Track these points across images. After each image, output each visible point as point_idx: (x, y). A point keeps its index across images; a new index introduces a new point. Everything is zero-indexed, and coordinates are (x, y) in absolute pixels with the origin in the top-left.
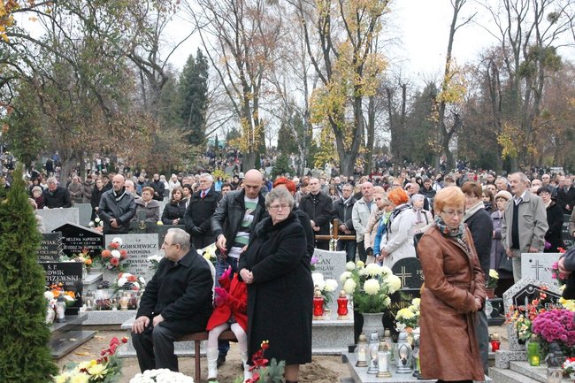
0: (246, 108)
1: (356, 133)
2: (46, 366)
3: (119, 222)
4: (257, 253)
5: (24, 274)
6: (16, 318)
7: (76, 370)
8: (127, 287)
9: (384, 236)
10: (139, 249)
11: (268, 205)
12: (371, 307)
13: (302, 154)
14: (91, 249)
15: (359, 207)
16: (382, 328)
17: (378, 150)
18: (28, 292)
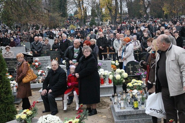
0: (79, 4)
1: (116, 10)
2: (13, 110)
3: (38, 52)
4: (80, 67)
5: (3, 82)
6: (2, 96)
7: (23, 113)
8: (41, 75)
9: (124, 53)
10: (44, 61)
11: (83, 52)
12: (118, 83)
13: (99, 18)
14: (29, 61)
15: (116, 42)
16: (123, 90)
17: (124, 14)
18: (5, 87)
